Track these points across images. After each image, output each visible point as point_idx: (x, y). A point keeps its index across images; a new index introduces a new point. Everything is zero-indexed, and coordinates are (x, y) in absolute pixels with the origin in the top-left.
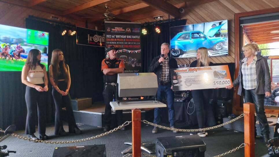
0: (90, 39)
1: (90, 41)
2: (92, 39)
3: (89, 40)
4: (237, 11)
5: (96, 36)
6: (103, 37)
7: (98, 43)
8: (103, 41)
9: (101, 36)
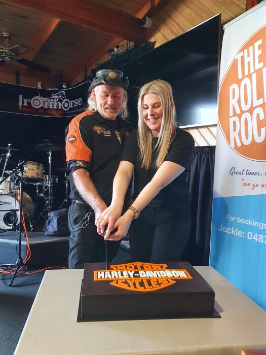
0: (23, 103)
1: (22, 106)
2: (29, 103)
3: (20, 104)
5: (37, 97)
6: (52, 100)
7: (41, 110)
8: (51, 107)
9: (48, 98)
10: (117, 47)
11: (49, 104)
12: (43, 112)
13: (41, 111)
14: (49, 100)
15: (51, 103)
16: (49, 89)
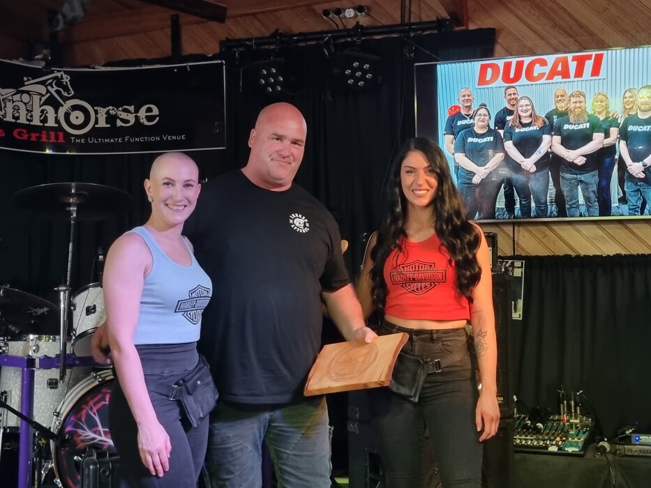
8: (23, 120)
9: (13, 91)
10: (360, 9)
11: (16, 109)
14: (17, 97)
15: (22, 106)
16: (14, 62)
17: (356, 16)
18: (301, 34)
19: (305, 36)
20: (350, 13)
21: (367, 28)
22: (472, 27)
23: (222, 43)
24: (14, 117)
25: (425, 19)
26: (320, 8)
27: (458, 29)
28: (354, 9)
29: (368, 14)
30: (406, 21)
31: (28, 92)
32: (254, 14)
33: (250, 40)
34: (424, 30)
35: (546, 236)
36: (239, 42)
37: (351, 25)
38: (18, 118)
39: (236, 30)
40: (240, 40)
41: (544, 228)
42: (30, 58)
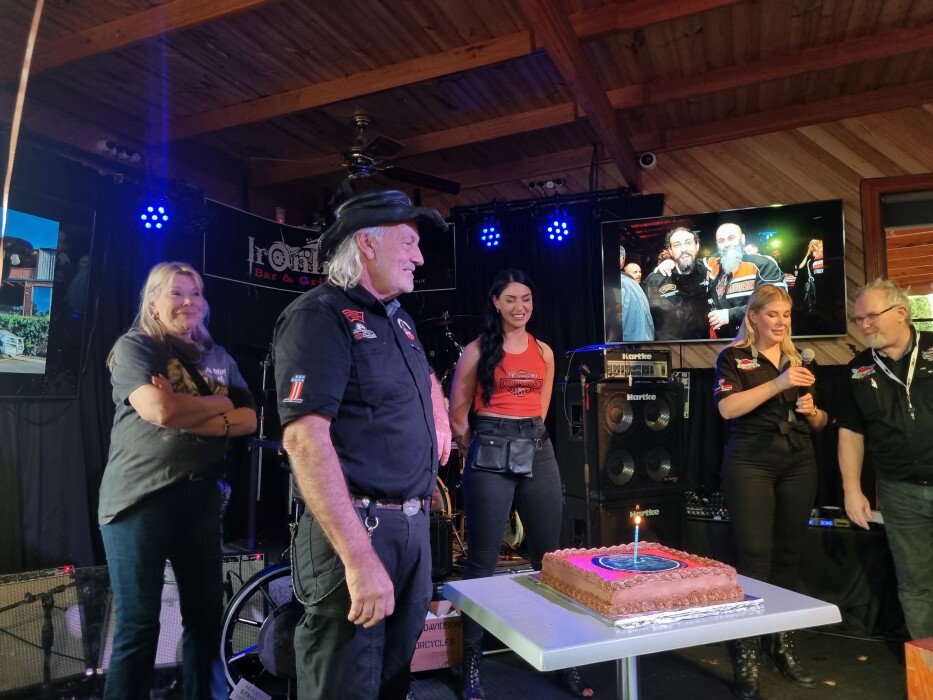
0: (255, 258)
1: (255, 265)
2: (265, 259)
3: (251, 260)
4: (869, 172)
5: (279, 245)
6: (308, 253)
7: (286, 276)
8: (305, 270)
9: (299, 248)
10: (557, 181)
11: (301, 262)
12: (290, 280)
13: (287, 279)
14: (301, 254)
15: (305, 259)
16: (300, 227)
17: (555, 187)
18: (513, 201)
19: (516, 203)
20: (550, 185)
21: (564, 196)
22: (645, 193)
23: (452, 210)
24: (299, 268)
25: (608, 188)
26: (526, 182)
27: (634, 195)
28: (554, 181)
29: (564, 185)
30: (594, 189)
31: (309, 250)
32: (476, 188)
33: (474, 207)
34: (608, 196)
35: (706, 353)
36: (466, 209)
37: (551, 194)
38: (302, 269)
39: (463, 200)
40: (466, 207)
41: (704, 347)
42: (310, 225)
